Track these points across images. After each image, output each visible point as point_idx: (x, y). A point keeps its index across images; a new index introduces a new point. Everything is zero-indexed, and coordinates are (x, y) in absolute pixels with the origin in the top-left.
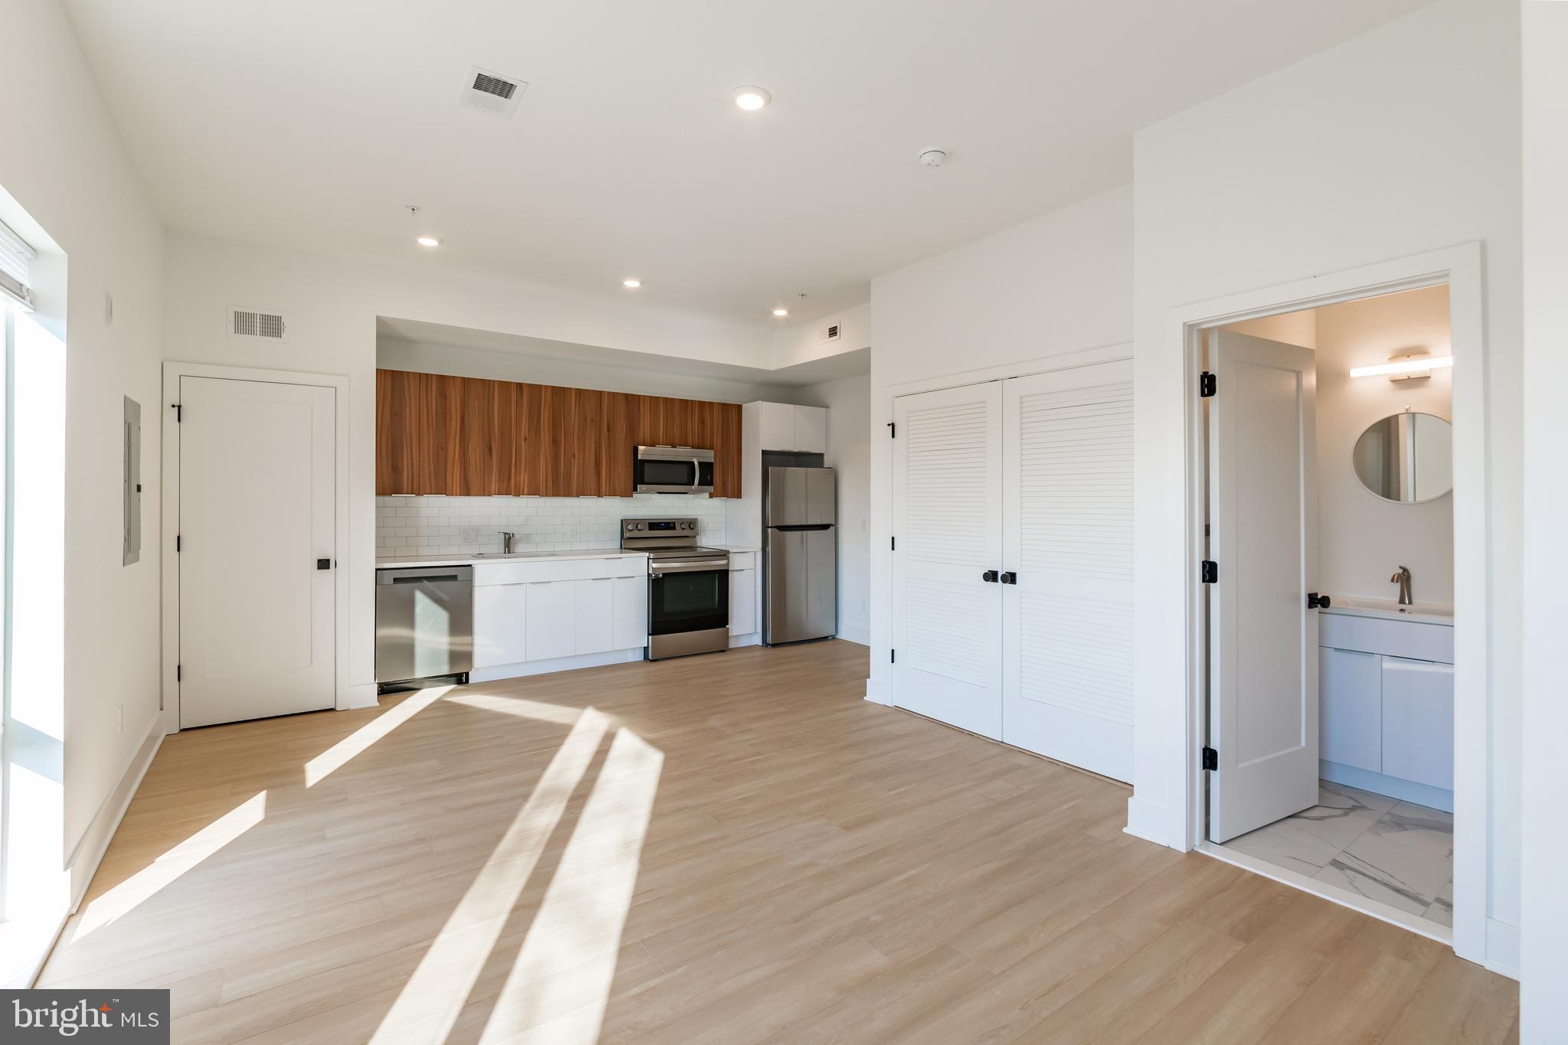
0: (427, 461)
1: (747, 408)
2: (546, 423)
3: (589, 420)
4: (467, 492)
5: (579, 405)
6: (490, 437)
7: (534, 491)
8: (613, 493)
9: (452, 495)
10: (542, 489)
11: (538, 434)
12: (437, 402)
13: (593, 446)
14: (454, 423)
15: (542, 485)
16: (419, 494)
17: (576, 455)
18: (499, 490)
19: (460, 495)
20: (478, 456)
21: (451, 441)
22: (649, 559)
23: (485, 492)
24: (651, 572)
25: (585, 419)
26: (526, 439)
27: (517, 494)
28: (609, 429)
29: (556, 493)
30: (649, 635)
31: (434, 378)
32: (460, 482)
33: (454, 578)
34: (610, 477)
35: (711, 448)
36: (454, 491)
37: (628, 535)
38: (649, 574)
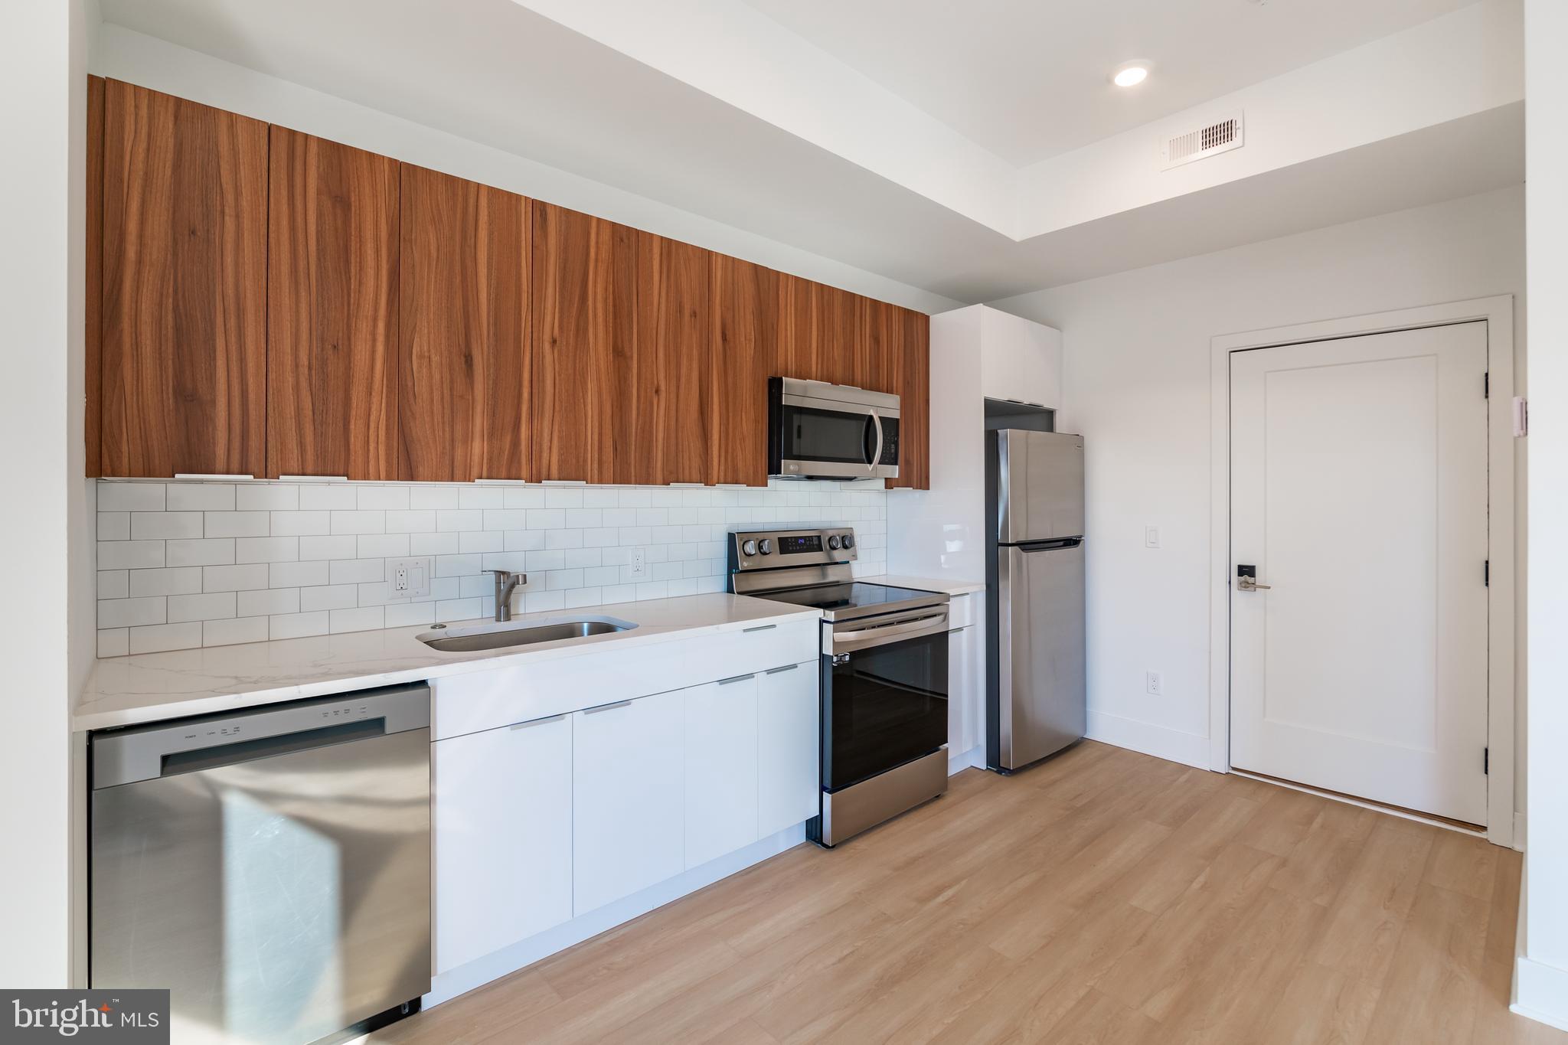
0: (290, 379)
1: (938, 321)
2: (600, 306)
3: (687, 312)
4: (406, 468)
5: (668, 277)
6: (467, 328)
7: (573, 471)
8: (733, 478)
9: (366, 477)
10: (592, 467)
11: (581, 331)
12: (320, 215)
13: (695, 365)
14: (370, 283)
15: (591, 455)
16: (266, 473)
17: (663, 388)
18: (490, 469)
19: (389, 478)
20: (437, 377)
21: (363, 327)
22: (822, 622)
23: (453, 471)
24: (828, 650)
25: (680, 309)
26: (554, 342)
27: (536, 478)
28: (724, 338)
29: (621, 478)
30: (822, 789)
31: (313, 148)
32: (389, 448)
33: (376, 726)
34: (727, 439)
35: (889, 391)
36: (372, 470)
37: (745, 564)
38: (822, 657)
